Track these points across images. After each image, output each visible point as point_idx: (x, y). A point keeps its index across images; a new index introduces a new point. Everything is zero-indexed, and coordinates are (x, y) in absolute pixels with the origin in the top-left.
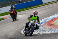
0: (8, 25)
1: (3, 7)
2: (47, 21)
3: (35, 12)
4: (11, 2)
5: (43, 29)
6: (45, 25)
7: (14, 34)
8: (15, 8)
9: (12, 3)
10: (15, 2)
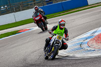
0: (28, 42)
1: (20, 11)
2: (96, 34)
3: (61, 21)
4: (33, 3)
5: (89, 49)
6: (91, 42)
7: (38, 57)
8: (42, 10)
9: (35, 4)
10: (40, 2)
